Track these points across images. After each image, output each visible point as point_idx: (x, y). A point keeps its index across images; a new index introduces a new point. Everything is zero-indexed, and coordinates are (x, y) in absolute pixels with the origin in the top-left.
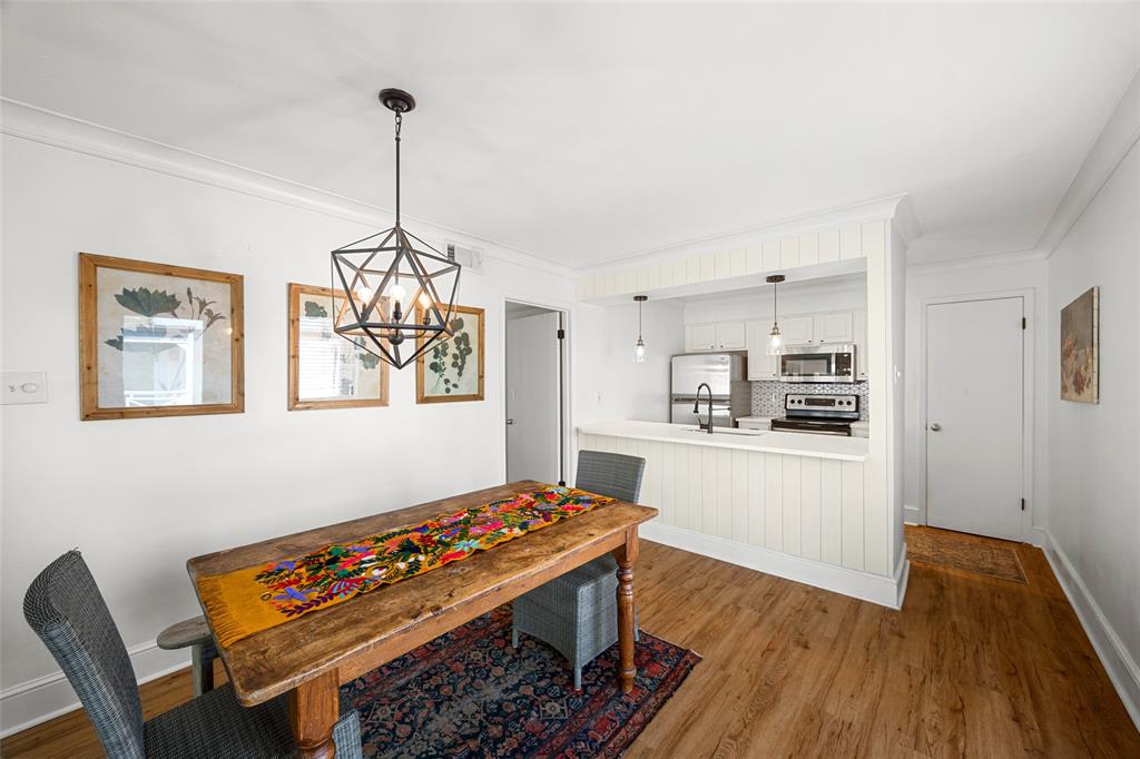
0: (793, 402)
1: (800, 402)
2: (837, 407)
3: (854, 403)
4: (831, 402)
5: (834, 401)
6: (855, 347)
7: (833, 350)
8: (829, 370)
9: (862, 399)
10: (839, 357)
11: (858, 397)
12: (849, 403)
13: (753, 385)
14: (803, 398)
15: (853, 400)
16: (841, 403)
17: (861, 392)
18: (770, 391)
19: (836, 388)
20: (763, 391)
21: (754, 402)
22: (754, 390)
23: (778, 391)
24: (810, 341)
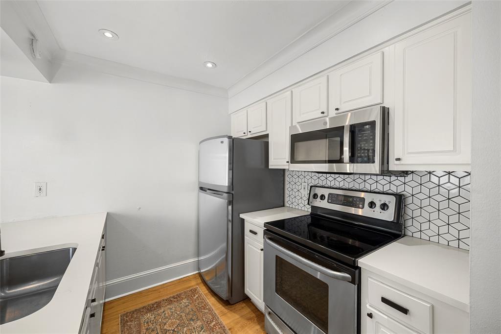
0: (315, 196)
1: (322, 197)
2: (366, 212)
3: (392, 207)
4: (360, 203)
5: (363, 200)
9: (407, 200)
11: (400, 198)
13: (287, 173)
15: (391, 201)
16: (372, 205)
17: (409, 190)
18: (300, 180)
19: (371, 181)
20: (294, 180)
21: (287, 192)
22: (287, 179)
23: (306, 181)
24: (323, 113)
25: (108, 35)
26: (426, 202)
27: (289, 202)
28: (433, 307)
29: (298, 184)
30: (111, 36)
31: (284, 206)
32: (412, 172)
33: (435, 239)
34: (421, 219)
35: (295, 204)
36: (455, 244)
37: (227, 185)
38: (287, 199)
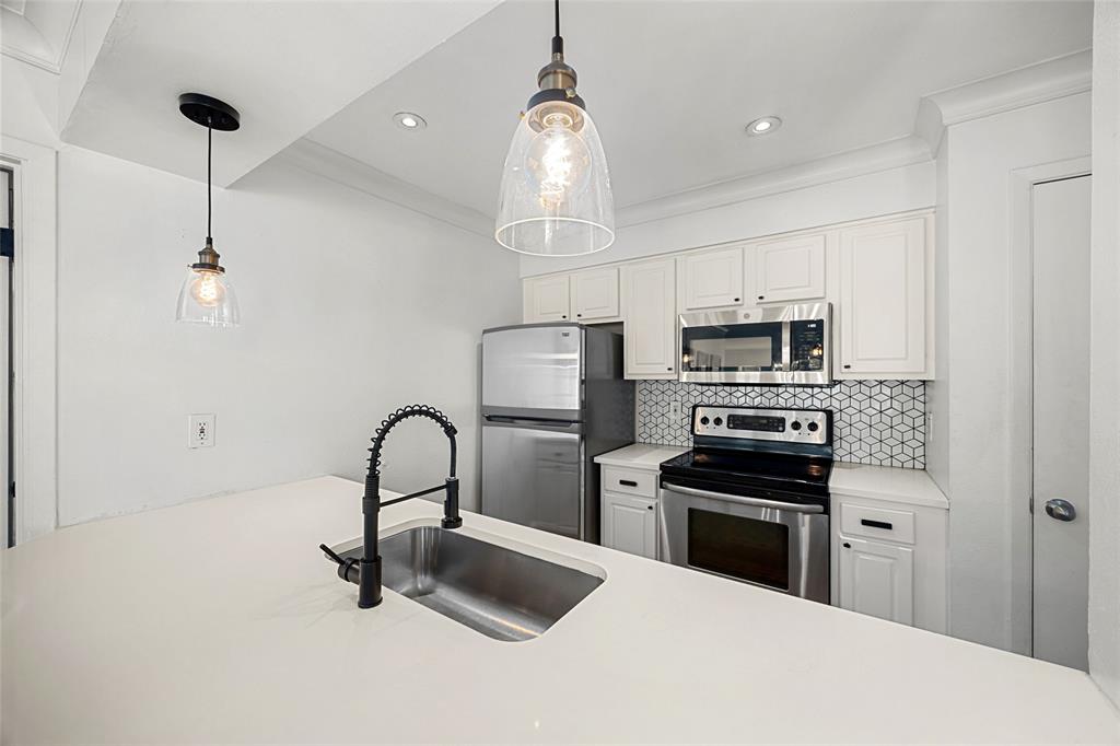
0: (705, 421)
1: (718, 421)
2: (790, 435)
3: (822, 427)
4: (778, 424)
5: (782, 421)
6: (831, 307)
7: (788, 315)
8: (776, 356)
9: (836, 417)
10: (798, 327)
11: (829, 414)
12: (813, 427)
13: (638, 388)
14: (724, 414)
15: (820, 419)
16: (796, 426)
17: (836, 404)
18: (666, 398)
19: (786, 395)
20: (654, 398)
21: (639, 419)
22: (639, 396)
23: (679, 398)
24: (737, 300)
25: (409, 122)
26: (856, 418)
27: (644, 436)
28: (915, 514)
29: (663, 404)
30: (414, 124)
31: (632, 443)
32: (840, 382)
33: (866, 460)
34: (851, 439)
35: (657, 437)
36: (887, 462)
37: (577, 407)
38: (639, 429)
